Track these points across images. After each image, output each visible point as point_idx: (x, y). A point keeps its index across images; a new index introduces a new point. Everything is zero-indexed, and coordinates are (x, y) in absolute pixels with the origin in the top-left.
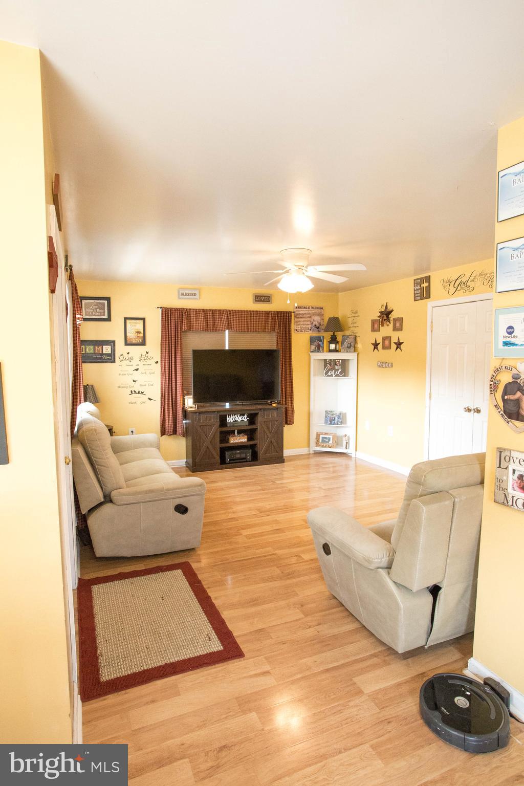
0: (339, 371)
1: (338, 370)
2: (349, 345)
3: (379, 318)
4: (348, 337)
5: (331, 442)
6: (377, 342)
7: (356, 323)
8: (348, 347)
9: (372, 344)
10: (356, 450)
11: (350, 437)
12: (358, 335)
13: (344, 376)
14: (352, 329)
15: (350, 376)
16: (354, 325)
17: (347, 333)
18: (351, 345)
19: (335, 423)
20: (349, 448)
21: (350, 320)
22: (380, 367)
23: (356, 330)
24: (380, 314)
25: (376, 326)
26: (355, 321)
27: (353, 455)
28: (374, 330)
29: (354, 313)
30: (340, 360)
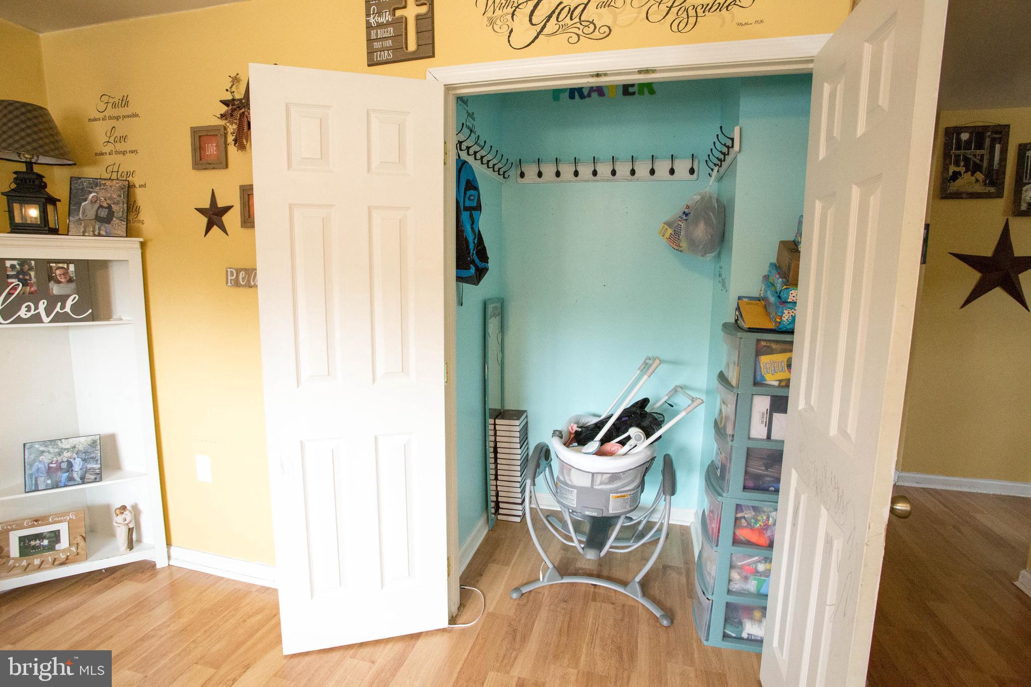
0: (69, 303)
1: (63, 299)
2: (103, 213)
3: (222, 122)
4: (96, 183)
5: (64, 543)
6: (221, 204)
7: (124, 138)
8: (98, 218)
9: (201, 211)
10: (169, 544)
11: (141, 507)
12: (136, 180)
13: (93, 318)
14: (109, 160)
15: (114, 317)
16: (120, 147)
17: (90, 172)
18: (111, 214)
19: (71, 479)
20: (139, 541)
21: (99, 132)
22: (237, 284)
23: (127, 164)
24: (224, 109)
25: (211, 150)
26: (118, 133)
27: (161, 563)
28: (201, 161)
29: (114, 105)
30: (68, 262)
